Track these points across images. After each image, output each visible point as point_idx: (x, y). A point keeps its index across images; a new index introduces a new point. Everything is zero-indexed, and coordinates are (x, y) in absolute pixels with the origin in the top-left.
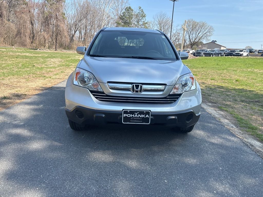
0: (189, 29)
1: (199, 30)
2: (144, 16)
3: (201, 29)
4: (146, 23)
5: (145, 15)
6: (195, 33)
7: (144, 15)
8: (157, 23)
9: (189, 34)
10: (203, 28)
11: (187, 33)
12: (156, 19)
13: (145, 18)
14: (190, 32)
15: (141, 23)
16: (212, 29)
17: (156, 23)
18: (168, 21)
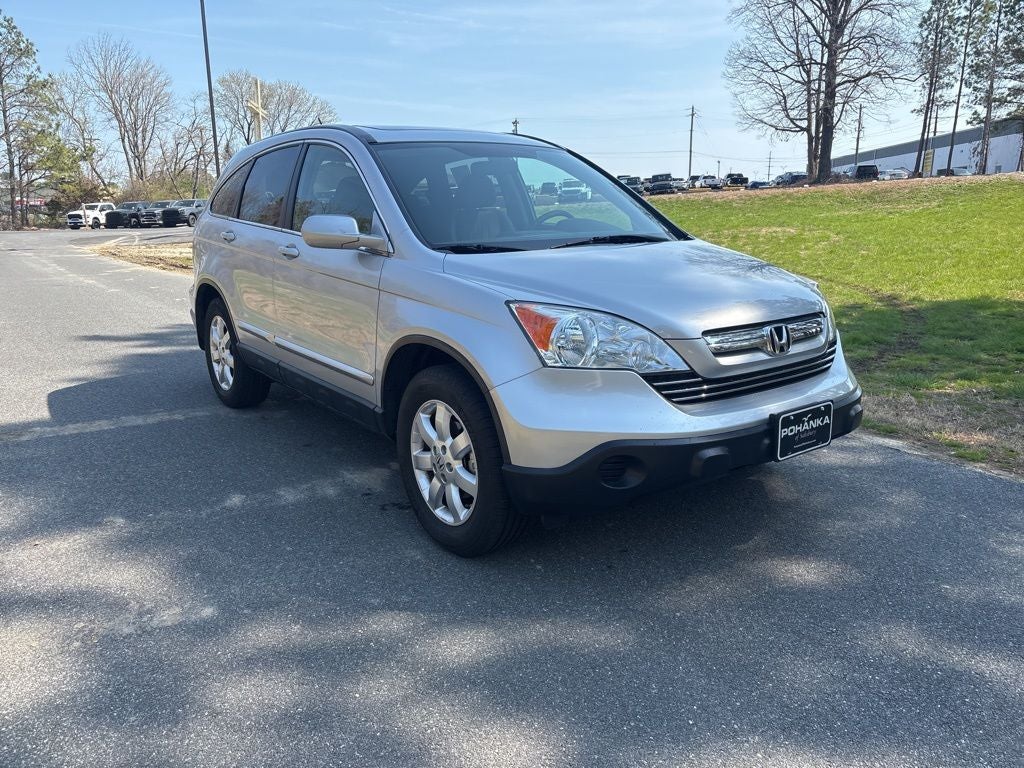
0: (242, 113)
1: (282, 117)
2: (27, 52)
3: (289, 111)
4: (45, 86)
5: (32, 44)
6: (268, 128)
7: (23, 45)
8: (93, 84)
9: (246, 130)
10: (294, 108)
11: (235, 130)
12: (84, 67)
13: (31, 61)
14: (249, 125)
15: (14, 81)
16: (331, 112)
17: (88, 82)
18: (143, 77)
